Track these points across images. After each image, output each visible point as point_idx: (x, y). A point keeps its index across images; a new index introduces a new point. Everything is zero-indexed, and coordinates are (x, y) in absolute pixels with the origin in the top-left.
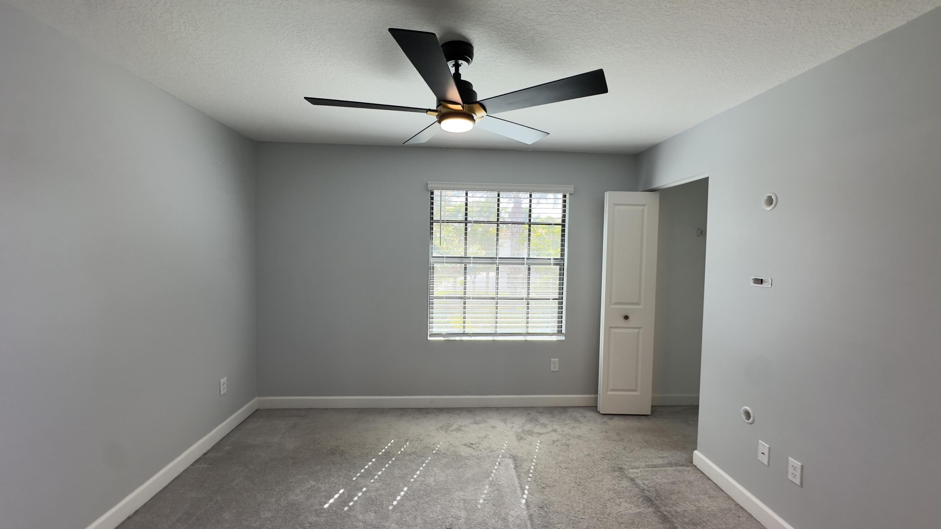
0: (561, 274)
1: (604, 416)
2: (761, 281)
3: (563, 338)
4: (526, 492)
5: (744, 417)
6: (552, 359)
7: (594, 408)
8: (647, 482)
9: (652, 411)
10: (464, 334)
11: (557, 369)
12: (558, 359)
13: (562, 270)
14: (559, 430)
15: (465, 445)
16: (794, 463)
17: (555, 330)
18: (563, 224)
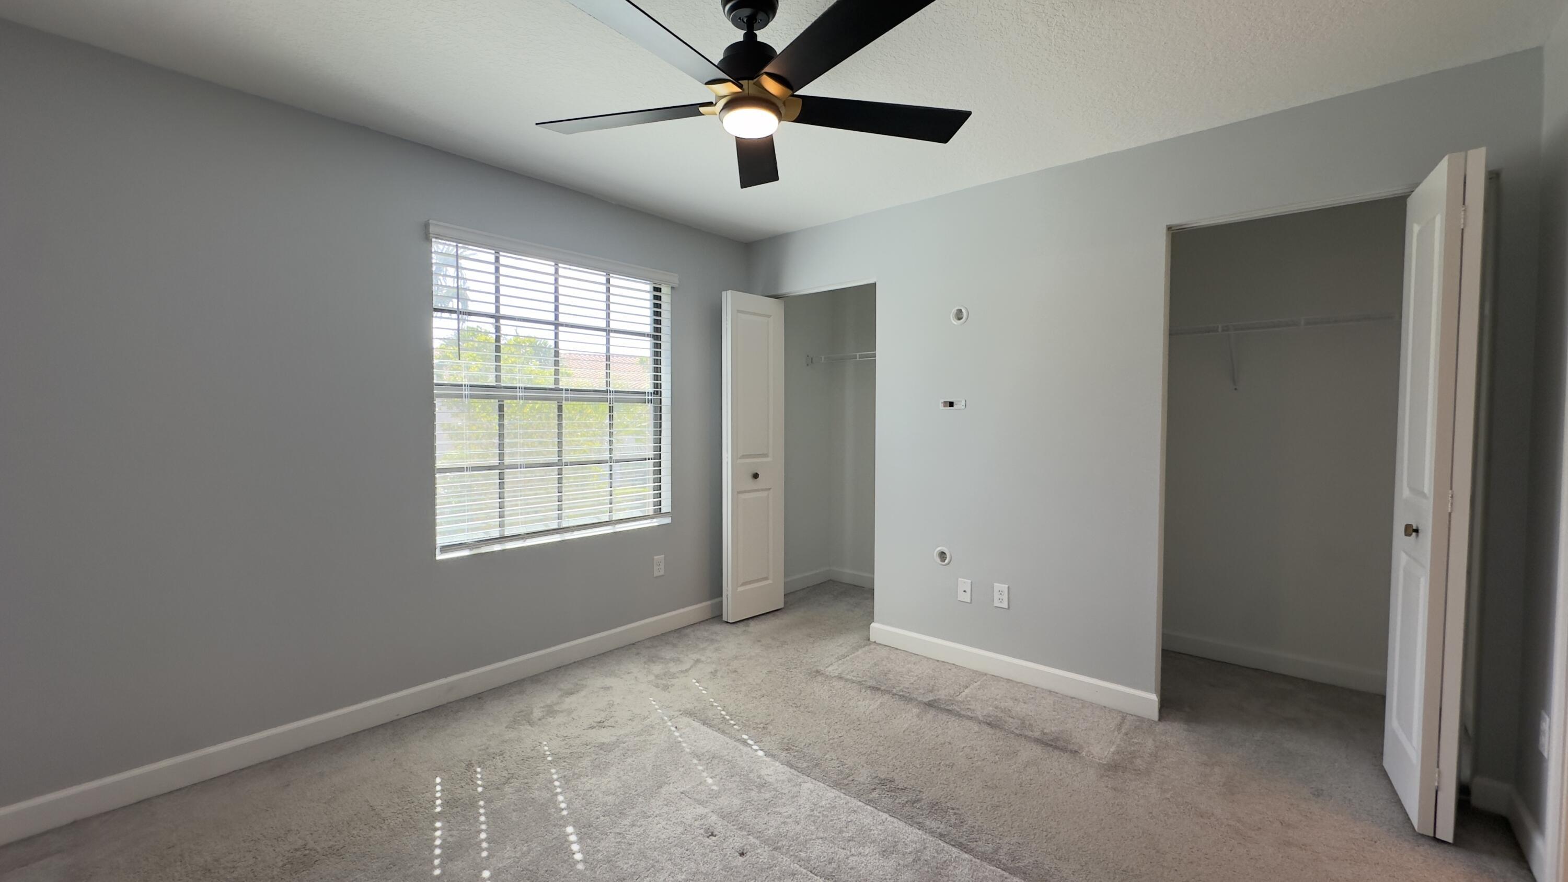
0: (658, 418)
1: (737, 625)
2: (951, 404)
3: (668, 520)
4: (750, 742)
5: (938, 560)
6: (655, 557)
7: (717, 617)
8: (854, 674)
9: (785, 603)
10: (503, 539)
11: (662, 573)
12: (663, 556)
13: (659, 411)
14: (703, 658)
15: (593, 727)
16: (1000, 588)
17: (650, 510)
18: (657, 336)
